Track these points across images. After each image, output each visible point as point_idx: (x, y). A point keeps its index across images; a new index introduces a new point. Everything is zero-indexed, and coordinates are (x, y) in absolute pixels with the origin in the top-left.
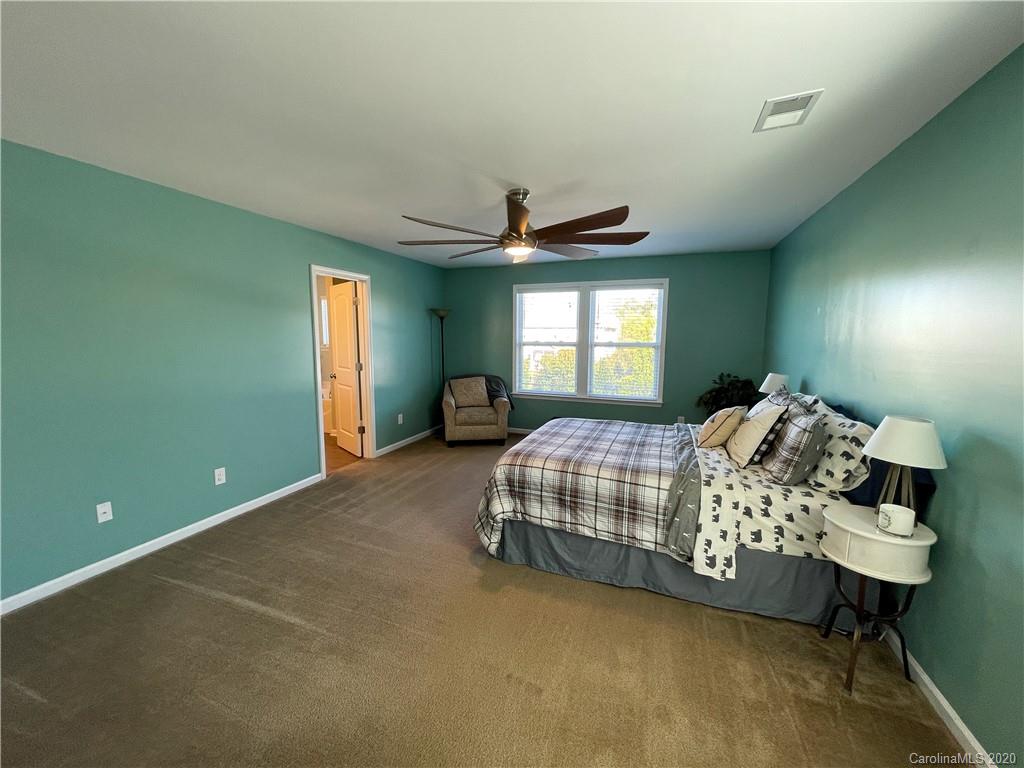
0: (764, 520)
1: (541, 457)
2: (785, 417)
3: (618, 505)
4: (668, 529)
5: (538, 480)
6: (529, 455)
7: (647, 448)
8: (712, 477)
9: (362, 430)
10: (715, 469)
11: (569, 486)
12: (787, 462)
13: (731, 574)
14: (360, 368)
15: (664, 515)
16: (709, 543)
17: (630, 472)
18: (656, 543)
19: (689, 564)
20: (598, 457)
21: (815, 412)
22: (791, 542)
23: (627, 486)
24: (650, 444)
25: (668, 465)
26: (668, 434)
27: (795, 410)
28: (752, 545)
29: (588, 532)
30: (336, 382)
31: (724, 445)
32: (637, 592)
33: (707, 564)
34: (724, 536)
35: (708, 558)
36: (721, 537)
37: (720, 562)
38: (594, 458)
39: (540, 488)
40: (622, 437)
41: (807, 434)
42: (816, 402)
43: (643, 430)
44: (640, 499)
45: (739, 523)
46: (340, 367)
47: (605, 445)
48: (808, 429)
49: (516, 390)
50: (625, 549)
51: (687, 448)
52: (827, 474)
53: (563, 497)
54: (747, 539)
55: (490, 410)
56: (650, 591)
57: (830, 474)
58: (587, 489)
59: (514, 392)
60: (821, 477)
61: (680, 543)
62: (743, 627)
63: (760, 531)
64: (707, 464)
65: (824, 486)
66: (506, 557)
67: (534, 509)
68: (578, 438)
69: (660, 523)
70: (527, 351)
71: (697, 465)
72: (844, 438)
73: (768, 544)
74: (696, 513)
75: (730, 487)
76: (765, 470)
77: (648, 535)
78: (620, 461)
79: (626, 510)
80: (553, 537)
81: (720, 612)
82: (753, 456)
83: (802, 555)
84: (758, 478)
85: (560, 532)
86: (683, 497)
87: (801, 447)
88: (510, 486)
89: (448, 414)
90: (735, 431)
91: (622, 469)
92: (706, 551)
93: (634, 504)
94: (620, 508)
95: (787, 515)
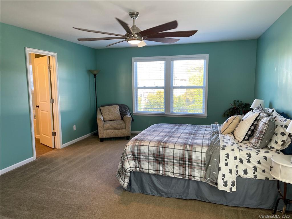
0: (248, 164)
1: (148, 141)
2: (258, 118)
3: (183, 161)
4: (206, 170)
5: (146, 152)
6: (142, 140)
7: (197, 135)
8: (225, 146)
9: (54, 134)
10: (227, 143)
11: (161, 153)
12: (259, 138)
13: (234, 189)
14: (52, 102)
15: (204, 164)
16: (224, 176)
17: (188, 146)
18: (201, 177)
19: (216, 186)
20: (174, 140)
21: (272, 116)
22: (260, 173)
23: (187, 152)
24: (199, 134)
25: (207, 142)
26: (208, 129)
27: (263, 115)
28: (244, 176)
29: (170, 175)
30: (39, 109)
31: (232, 133)
32: (193, 202)
33: (223, 185)
34: (231, 171)
35: (224, 182)
36: (229, 172)
37: (229, 184)
38: (173, 140)
39: (147, 155)
40: (186, 131)
41: (266, 125)
42: (273, 111)
43: (196, 128)
44: (193, 158)
45: (237, 166)
46: (41, 101)
47: (178, 135)
48: (267, 123)
49: (135, 112)
50: (187, 181)
51: (216, 134)
52: (275, 143)
53: (158, 159)
54: (241, 173)
55: (122, 122)
56: (200, 201)
57: (276, 142)
58: (169, 154)
59: (133, 113)
60: (273, 144)
61: (211, 176)
62: (240, 214)
63: (246, 169)
64: (223, 141)
65: (274, 148)
66: (132, 190)
67: (145, 165)
68: (165, 132)
69: (203, 168)
70: (140, 92)
71: (219, 141)
72: (282, 126)
73: (250, 175)
74: (218, 162)
75: (233, 150)
76: (249, 142)
77: (197, 174)
78: (184, 141)
79: (187, 163)
80: (154, 178)
81: (231, 208)
82: (245, 137)
83: (265, 179)
84: (246, 146)
85: (157, 176)
86: (213, 156)
87: (264, 131)
88: (133, 155)
89: (100, 124)
90: (237, 126)
91: (185, 144)
92: (223, 179)
93: (191, 160)
94: (185, 162)
95: (258, 161)
